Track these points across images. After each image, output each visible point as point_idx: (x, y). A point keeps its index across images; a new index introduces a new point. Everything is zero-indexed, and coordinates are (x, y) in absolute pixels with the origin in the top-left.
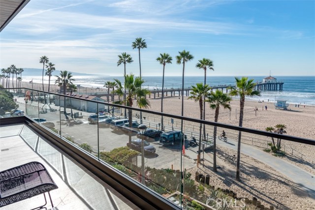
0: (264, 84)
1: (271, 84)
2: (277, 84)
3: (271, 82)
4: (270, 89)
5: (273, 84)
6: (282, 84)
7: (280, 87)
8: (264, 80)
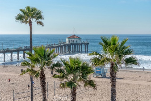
0: (68, 45)
1: (75, 44)
2: (82, 44)
3: (75, 42)
4: (75, 51)
5: (78, 44)
6: (88, 44)
7: (85, 49)
8: (67, 40)
